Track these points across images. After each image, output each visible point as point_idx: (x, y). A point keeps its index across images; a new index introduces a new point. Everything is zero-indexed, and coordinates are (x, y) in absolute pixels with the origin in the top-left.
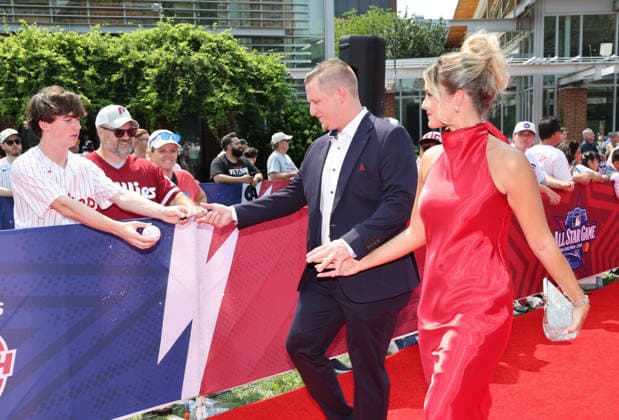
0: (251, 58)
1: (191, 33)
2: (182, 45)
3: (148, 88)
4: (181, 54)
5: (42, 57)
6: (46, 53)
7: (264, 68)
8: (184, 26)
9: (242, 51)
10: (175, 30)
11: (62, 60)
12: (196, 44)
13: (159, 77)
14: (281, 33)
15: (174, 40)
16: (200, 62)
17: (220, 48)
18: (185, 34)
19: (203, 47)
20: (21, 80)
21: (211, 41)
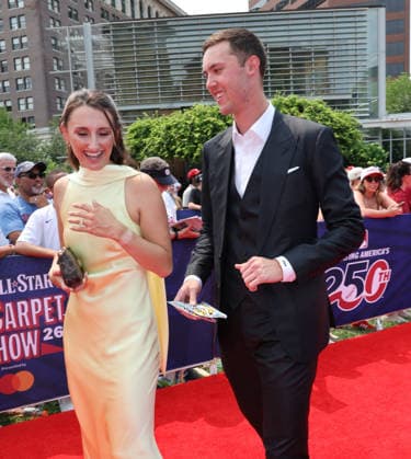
0: (335, 114)
1: (297, 101)
2: (293, 109)
5: (209, 122)
6: (212, 119)
7: (343, 121)
8: (292, 96)
9: (329, 110)
10: (286, 99)
11: (221, 123)
12: (301, 108)
14: (350, 97)
15: (288, 107)
17: (315, 110)
18: (293, 102)
19: (306, 110)
20: (197, 135)
21: (309, 105)
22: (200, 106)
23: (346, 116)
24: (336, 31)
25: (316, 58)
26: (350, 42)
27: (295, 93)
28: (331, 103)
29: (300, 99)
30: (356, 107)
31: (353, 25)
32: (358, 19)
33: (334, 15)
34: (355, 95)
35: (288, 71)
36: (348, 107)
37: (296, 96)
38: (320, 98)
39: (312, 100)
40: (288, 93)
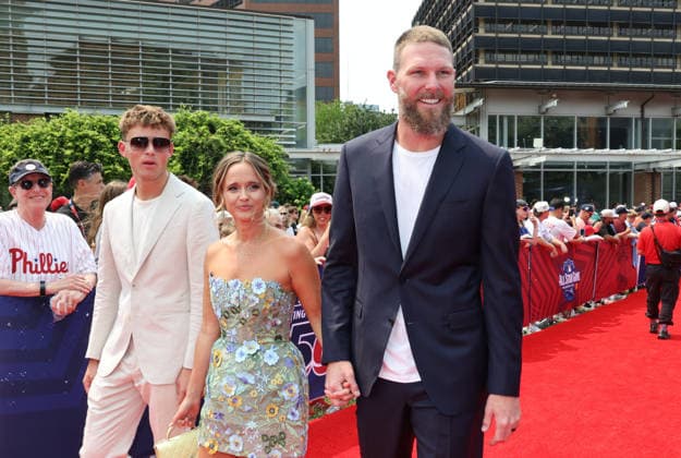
0: (255, 139)
1: (208, 118)
2: (202, 128)
3: (174, 162)
4: (201, 135)
5: (86, 136)
6: (91, 133)
7: (265, 148)
8: (200, 112)
9: (247, 133)
10: (193, 116)
11: (103, 138)
12: (212, 128)
13: (184, 154)
14: (273, 119)
15: (195, 125)
16: (216, 141)
17: (231, 132)
18: (202, 119)
19: (219, 130)
20: (68, 152)
21: (223, 125)
22: (75, 113)
23: (268, 142)
24: (257, 39)
25: (231, 68)
26: (274, 53)
27: (204, 108)
28: (248, 124)
29: (211, 117)
30: (280, 132)
31: (277, 34)
32: (283, 28)
33: (256, 19)
34: (278, 118)
35: (197, 80)
36: (271, 131)
37: (206, 112)
38: (237, 118)
39: (227, 120)
40: (194, 108)
